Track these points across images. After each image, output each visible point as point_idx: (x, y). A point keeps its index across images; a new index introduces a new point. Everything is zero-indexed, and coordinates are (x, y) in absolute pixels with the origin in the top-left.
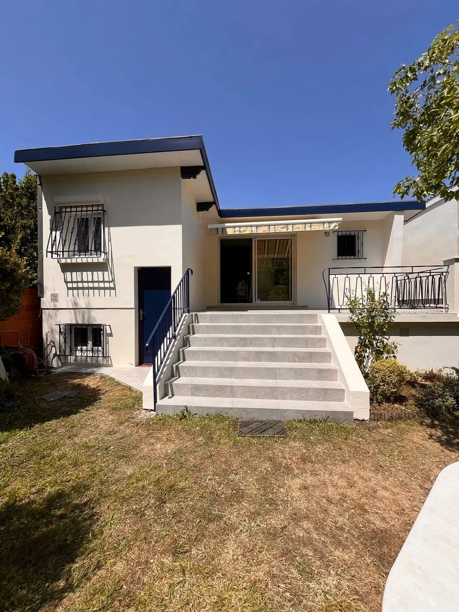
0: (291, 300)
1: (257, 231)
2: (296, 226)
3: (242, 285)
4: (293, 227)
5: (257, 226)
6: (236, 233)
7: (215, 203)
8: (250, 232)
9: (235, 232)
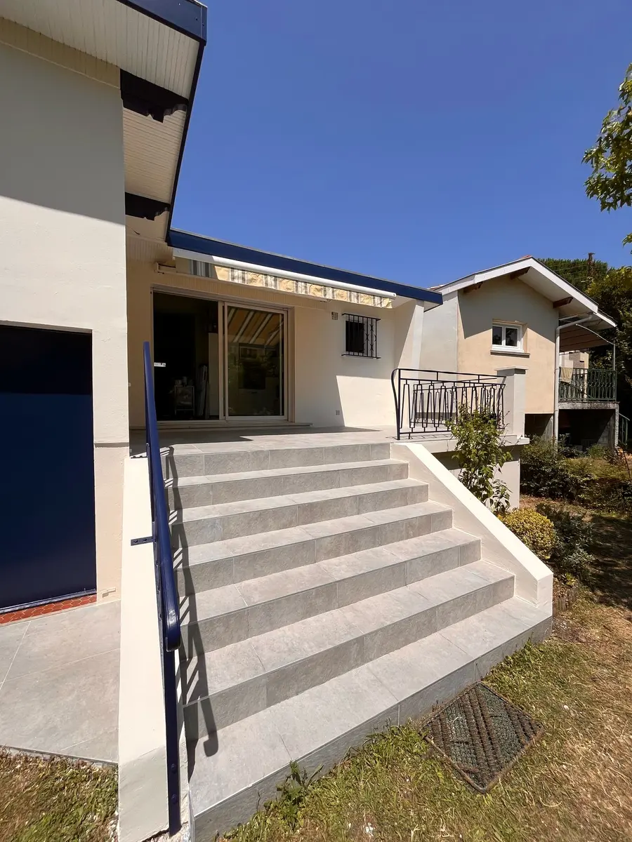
0: (283, 415)
1: (276, 286)
2: (338, 291)
3: (183, 384)
4: (333, 292)
5: (276, 277)
6: (236, 281)
7: (169, 207)
8: (264, 286)
9: (233, 278)
